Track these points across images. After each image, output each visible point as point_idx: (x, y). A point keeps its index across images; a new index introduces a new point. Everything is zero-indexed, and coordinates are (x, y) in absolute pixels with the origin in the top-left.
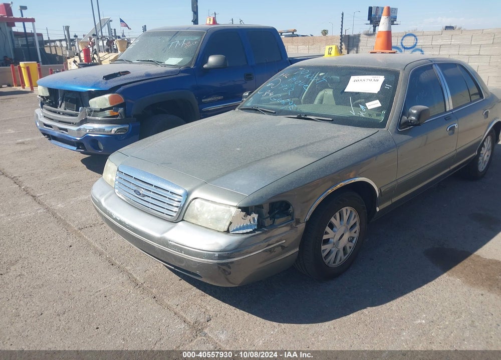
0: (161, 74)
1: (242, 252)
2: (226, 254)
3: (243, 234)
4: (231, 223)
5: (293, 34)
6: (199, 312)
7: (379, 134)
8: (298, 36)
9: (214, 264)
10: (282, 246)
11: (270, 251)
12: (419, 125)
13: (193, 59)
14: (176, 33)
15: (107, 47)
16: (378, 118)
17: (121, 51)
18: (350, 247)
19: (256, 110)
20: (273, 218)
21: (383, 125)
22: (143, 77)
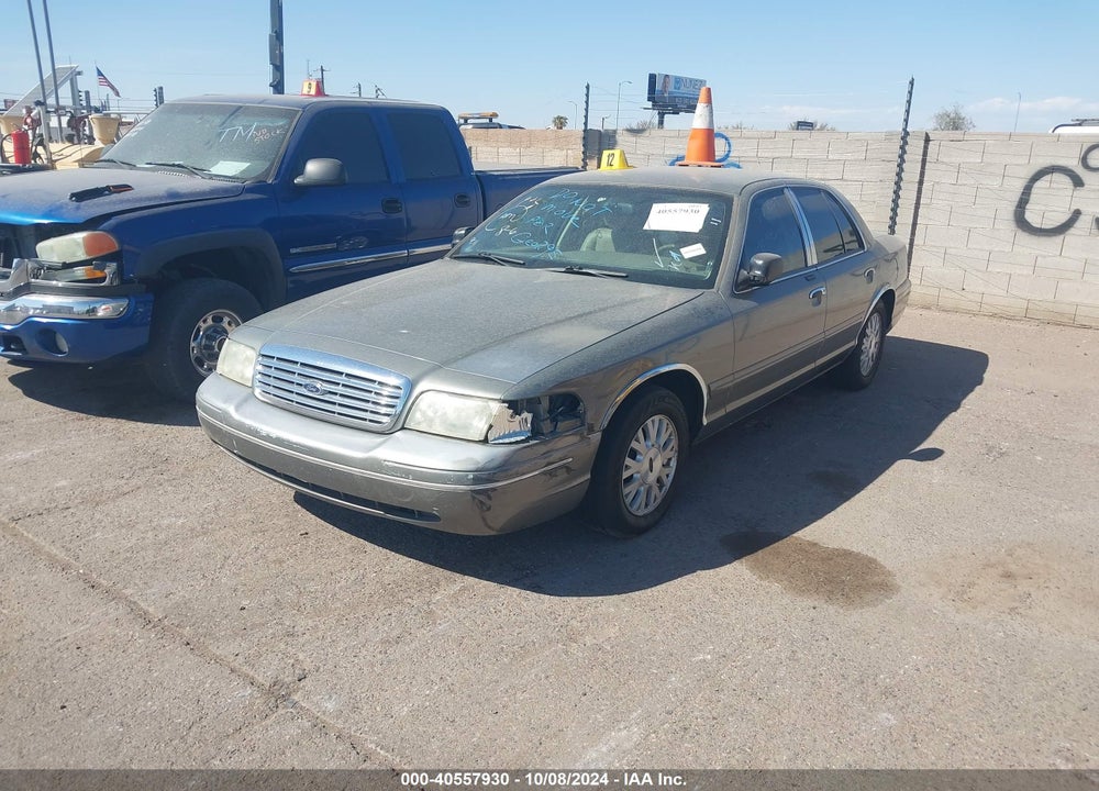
0: (204, 193)
1: (510, 473)
2: (485, 475)
3: (510, 443)
4: (491, 427)
5: (490, 123)
6: (282, 665)
7: (706, 298)
8: (501, 127)
9: (465, 493)
10: (567, 468)
11: (551, 474)
12: (767, 284)
13: (272, 164)
14: (234, 111)
15: (70, 132)
16: (701, 273)
17: (103, 141)
18: (668, 476)
19: (487, 260)
20: (554, 421)
21: (710, 284)
22: (161, 198)
